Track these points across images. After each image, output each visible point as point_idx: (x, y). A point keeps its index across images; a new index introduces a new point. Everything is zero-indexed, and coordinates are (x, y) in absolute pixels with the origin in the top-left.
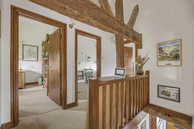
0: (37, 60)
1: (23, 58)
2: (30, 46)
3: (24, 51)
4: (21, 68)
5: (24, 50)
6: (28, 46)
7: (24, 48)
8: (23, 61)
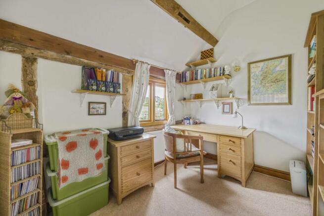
0: (287, 101)
1: (249, 99)
2: (266, 62)
3: (252, 80)
4: (244, 125)
5: (252, 75)
6: (262, 64)
7: (252, 70)
8: (250, 104)
